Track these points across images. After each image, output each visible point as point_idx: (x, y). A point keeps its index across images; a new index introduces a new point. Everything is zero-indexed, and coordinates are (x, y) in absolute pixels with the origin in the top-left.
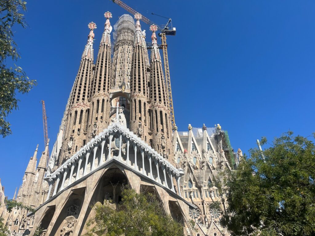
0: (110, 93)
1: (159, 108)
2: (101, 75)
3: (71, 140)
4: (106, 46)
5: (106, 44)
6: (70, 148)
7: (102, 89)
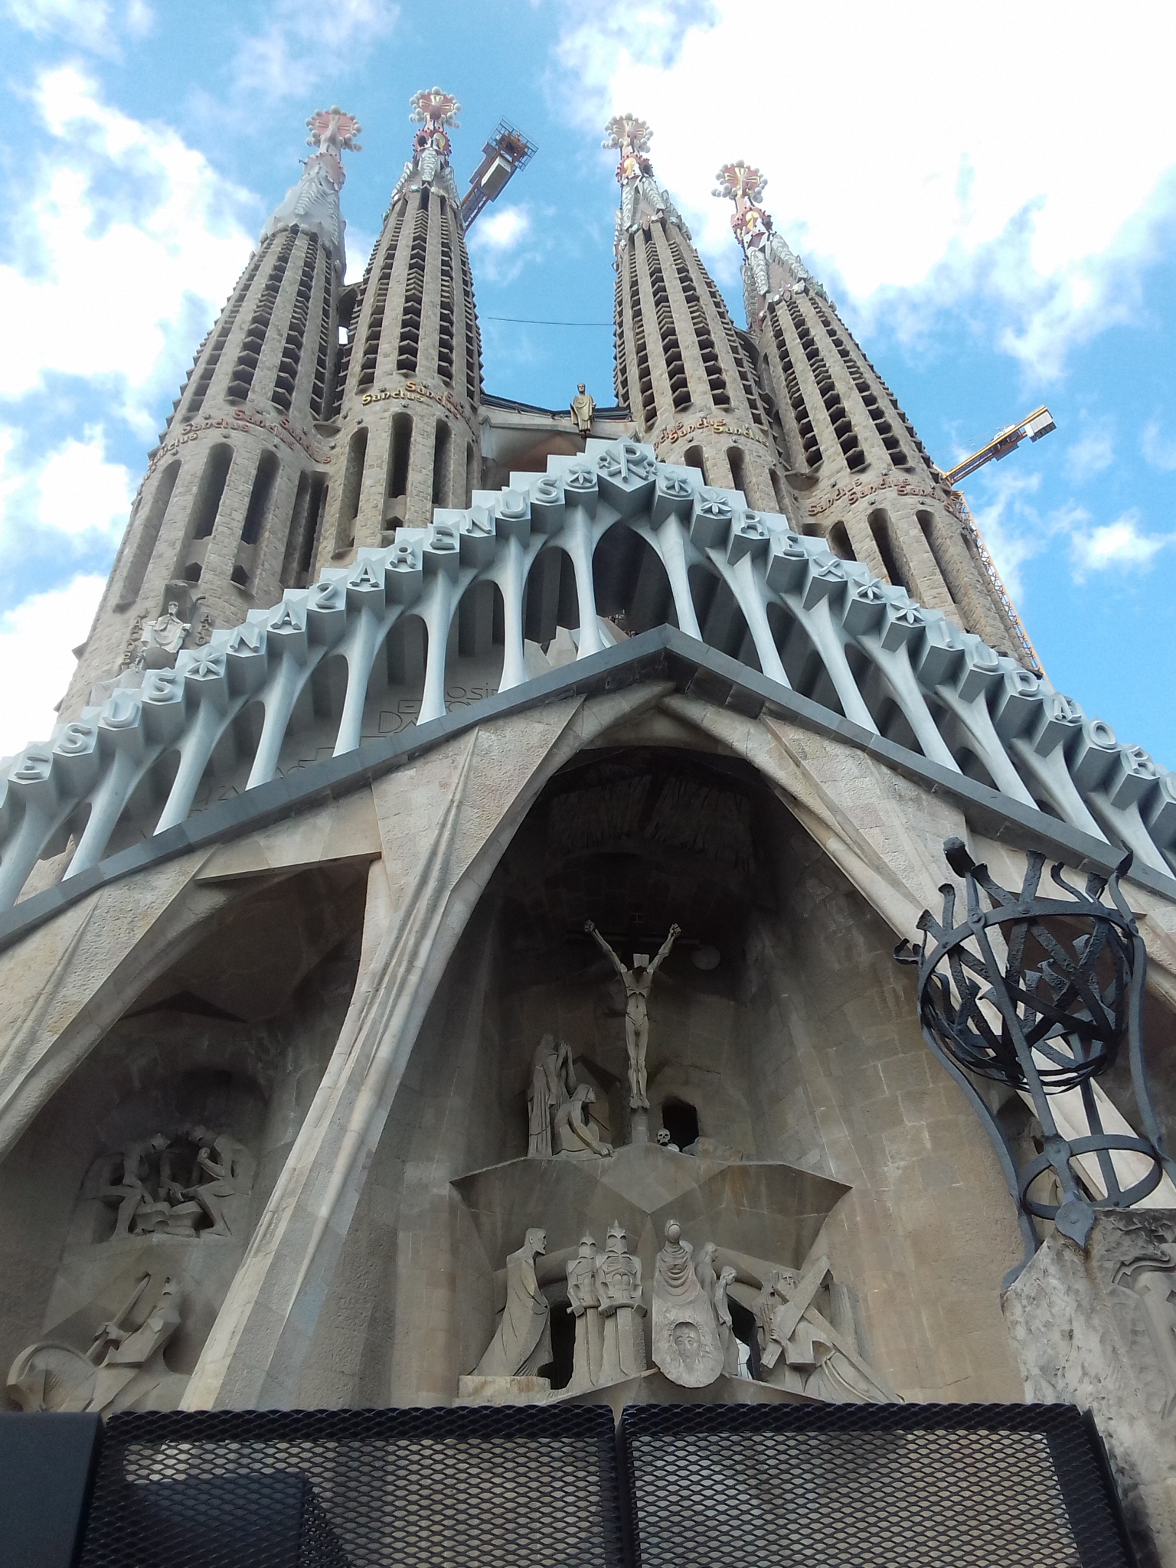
1: (901, 493)
2: (414, 299)
7: (429, 368)
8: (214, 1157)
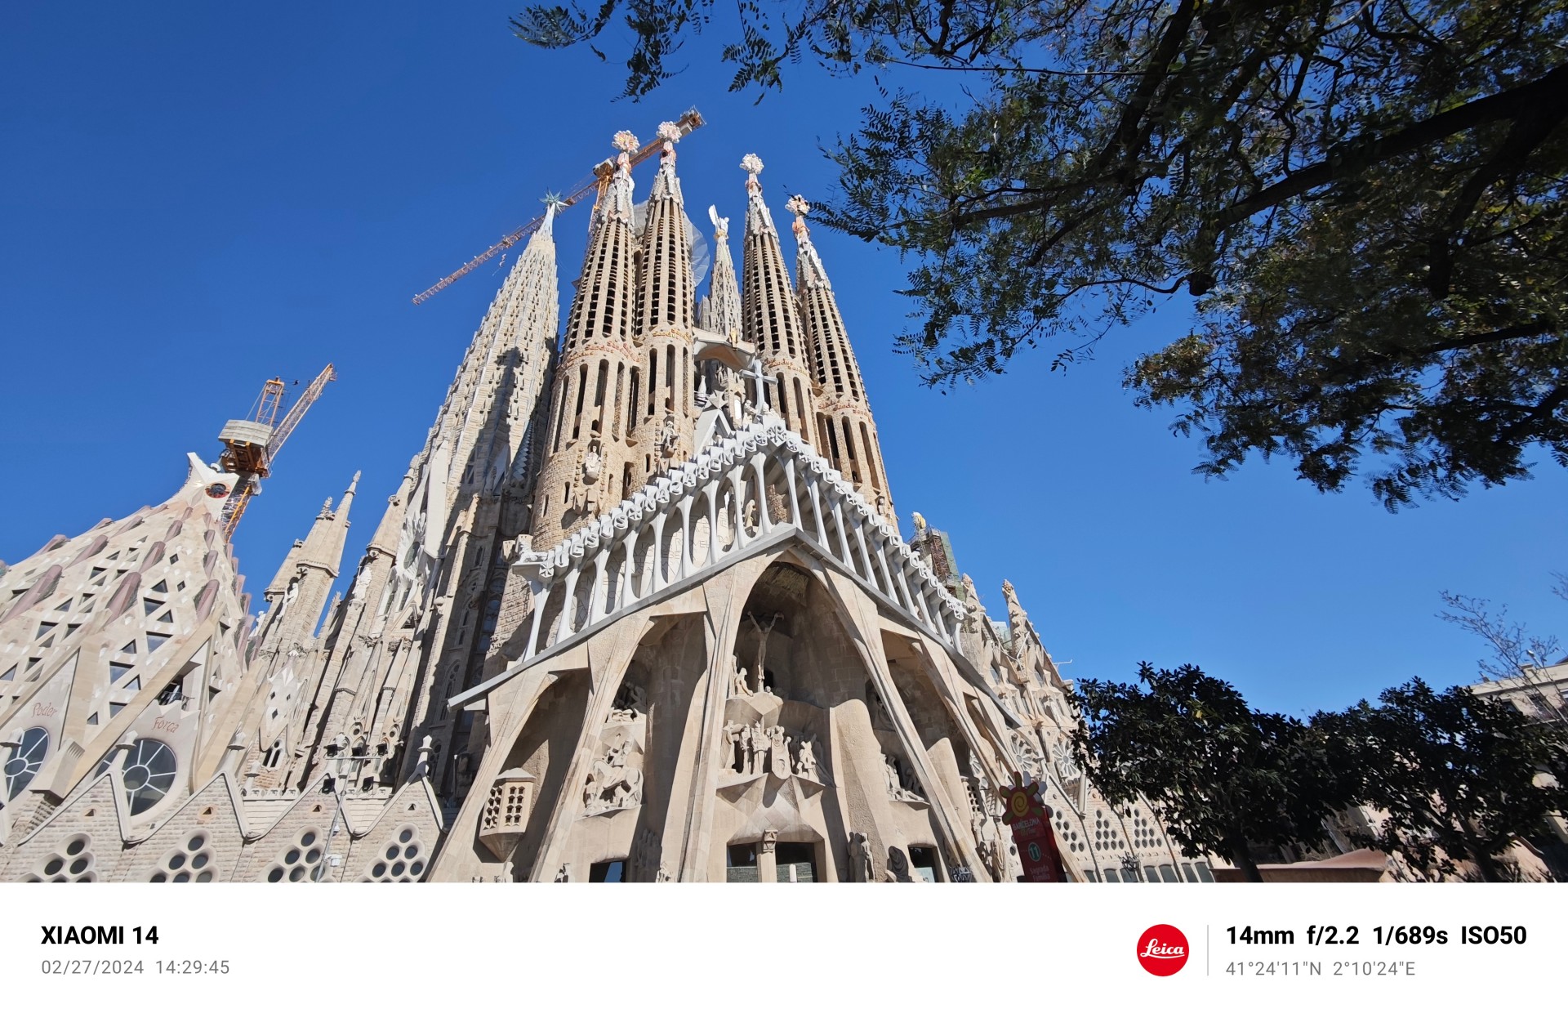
0: (696, 339)
2: (672, 276)
3: (595, 449)
4: (675, 205)
5: (676, 200)
6: (594, 476)
7: (679, 318)
8: (635, 693)
